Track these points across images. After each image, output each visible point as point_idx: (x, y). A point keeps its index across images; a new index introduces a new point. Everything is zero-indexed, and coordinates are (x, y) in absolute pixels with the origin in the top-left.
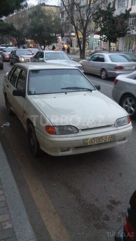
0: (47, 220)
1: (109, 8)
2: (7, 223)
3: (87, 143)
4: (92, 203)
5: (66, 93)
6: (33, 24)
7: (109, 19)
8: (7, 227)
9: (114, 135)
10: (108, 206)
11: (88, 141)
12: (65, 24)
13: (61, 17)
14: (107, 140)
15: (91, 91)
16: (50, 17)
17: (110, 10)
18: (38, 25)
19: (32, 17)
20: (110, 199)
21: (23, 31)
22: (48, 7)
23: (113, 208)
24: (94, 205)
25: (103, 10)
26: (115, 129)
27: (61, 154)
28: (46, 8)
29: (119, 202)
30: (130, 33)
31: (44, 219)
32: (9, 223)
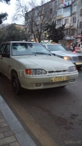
0: (30, 126)
1: (53, 24)
2: (4, 123)
3: (52, 80)
4: (60, 116)
5: (36, 55)
6: (9, 34)
7: (53, 29)
8: (4, 125)
9: (69, 76)
10: (70, 117)
11: (53, 79)
12: (28, 34)
13: (25, 30)
14: (65, 80)
15: (50, 55)
16: (19, 30)
17: (54, 25)
18: (12, 35)
19: (9, 30)
20: (71, 114)
21: (3, 38)
22: (18, 25)
23: (74, 118)
24: (61, 117)
25: (50, 25)
26: (69, 73)
27: (36, 88)
28: (16, 26)
29: (77, 115)
30: (65, 39)
31: (28, 126)
32: (6, 123)
